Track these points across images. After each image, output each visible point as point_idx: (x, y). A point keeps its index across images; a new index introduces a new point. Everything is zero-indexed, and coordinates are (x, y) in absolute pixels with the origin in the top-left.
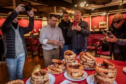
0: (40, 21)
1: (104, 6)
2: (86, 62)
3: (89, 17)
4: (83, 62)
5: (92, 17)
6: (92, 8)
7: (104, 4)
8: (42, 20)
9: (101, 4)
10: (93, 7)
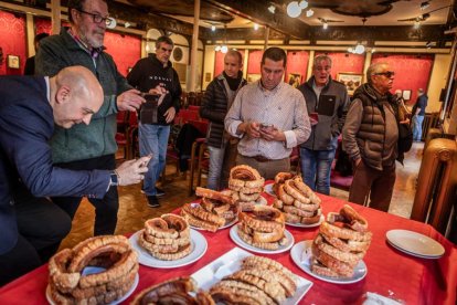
0: (136, 41)
1: (364, 21)
2: (293, 204)
3: (308, 51)
4: (284, 204)
5: (316, 52)
6: (324, 21)
7: (364, 14)
8: (145, 40)
9: (352, 15)
10: (326, 18)
